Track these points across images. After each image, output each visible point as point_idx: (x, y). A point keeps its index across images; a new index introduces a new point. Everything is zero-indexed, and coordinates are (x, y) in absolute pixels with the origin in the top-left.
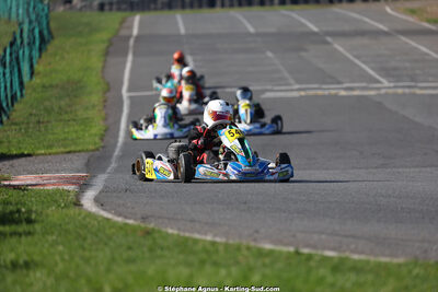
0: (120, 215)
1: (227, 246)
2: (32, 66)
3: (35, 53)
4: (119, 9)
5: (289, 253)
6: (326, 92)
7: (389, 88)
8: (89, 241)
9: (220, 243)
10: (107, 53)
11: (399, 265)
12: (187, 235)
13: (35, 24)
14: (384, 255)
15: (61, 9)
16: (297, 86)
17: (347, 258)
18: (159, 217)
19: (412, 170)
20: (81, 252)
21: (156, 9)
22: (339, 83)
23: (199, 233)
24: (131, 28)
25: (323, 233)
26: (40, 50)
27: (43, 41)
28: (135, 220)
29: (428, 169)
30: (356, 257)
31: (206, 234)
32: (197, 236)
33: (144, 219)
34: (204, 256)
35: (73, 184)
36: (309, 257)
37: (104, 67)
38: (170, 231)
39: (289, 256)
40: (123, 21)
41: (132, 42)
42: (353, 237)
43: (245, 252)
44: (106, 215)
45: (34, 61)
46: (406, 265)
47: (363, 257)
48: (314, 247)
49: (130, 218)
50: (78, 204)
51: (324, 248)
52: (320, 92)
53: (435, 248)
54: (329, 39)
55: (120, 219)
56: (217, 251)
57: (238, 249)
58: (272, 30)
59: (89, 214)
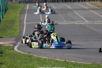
0: (23, 52)
1: (48, 59)
2: (3, 16)
3: (4, 13)
4: (24, 3)
5: (63, 61)
6: (73, 23)
7: (88, 22)
8: (16, 58)
9: (47, 59)
10: (21, 13)
11: (90, 65)
12: (39, 57)
13: (4, 6)
14: (86, 62)
15: (10, 3)
16: (66, 22)
17: (77, 63)
18: (33, 53)
19: (93, 42)
20: (14, 61)
21: (32, 3)
22: (76, 21)
23: (42, 56)
24: (26, 7)
25: (71, 57)
26: (5, 12)
27: (6, 10)
28: (27, 53)
29: (97, 42)
30: (79, 62)
31: (44, 57)
32: (41, 57)
33: (29, 53)
34: (43, 62)
35: (12, 44)
36: (68, 62)
37: (20, 17)
38: (35, 56)
39: (63, 62)
40: (25, 6)
41: (27, 11)
42: (79, 58)
43: (53, 61)
44: (20, 52)
45: (3, 15)
46: (91, 64)
47: (81, 62)
48: (69, 60)
49: (26, 53)
50: (13, 49)
51: (72, 60)
52: (71, 23)
53: (98, 61)
54: (73, 11)
55: (23, 53)
56: (46, 61)
57: (51, 60)
58: (60, 8)
59: (16, 52)
